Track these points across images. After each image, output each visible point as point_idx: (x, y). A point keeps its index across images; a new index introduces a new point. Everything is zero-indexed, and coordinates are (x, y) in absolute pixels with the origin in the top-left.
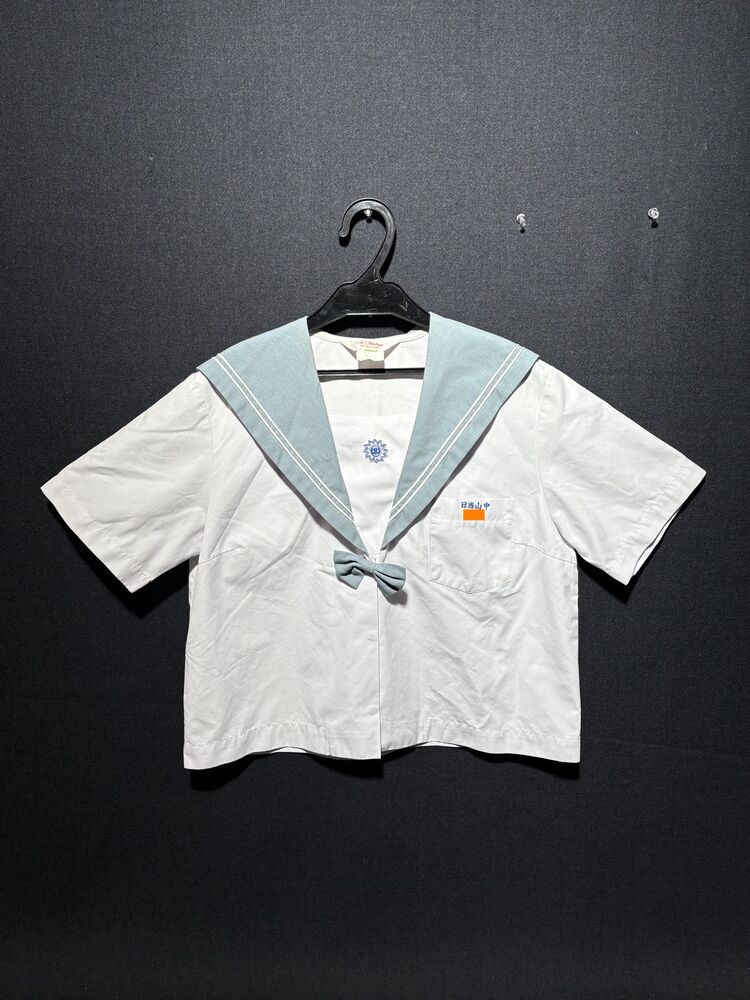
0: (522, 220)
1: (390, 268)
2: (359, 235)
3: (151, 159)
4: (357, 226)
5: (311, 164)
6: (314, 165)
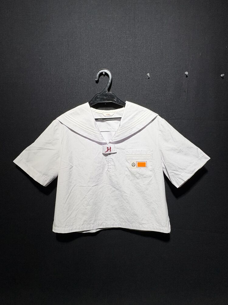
1: (111, 90)
2: (102, 80)
3: (40, 58)
4: (101, 77)
5: (87, 59)
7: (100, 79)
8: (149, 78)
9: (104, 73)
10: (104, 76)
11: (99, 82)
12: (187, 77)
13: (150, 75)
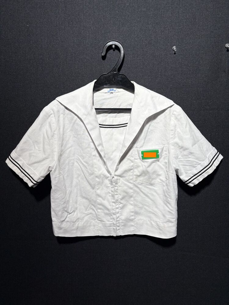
0: (175, 48)
1: (122, 68)
2: (110, 56)
3: (28, 26)
4: (109, 52)
5: (91, 27)
6: (92, 28)
7: (108, 55)
8: (175, 53)
9: (114, 46)
10: (114, 50)
11: (106, 59)
13: (177, 47)
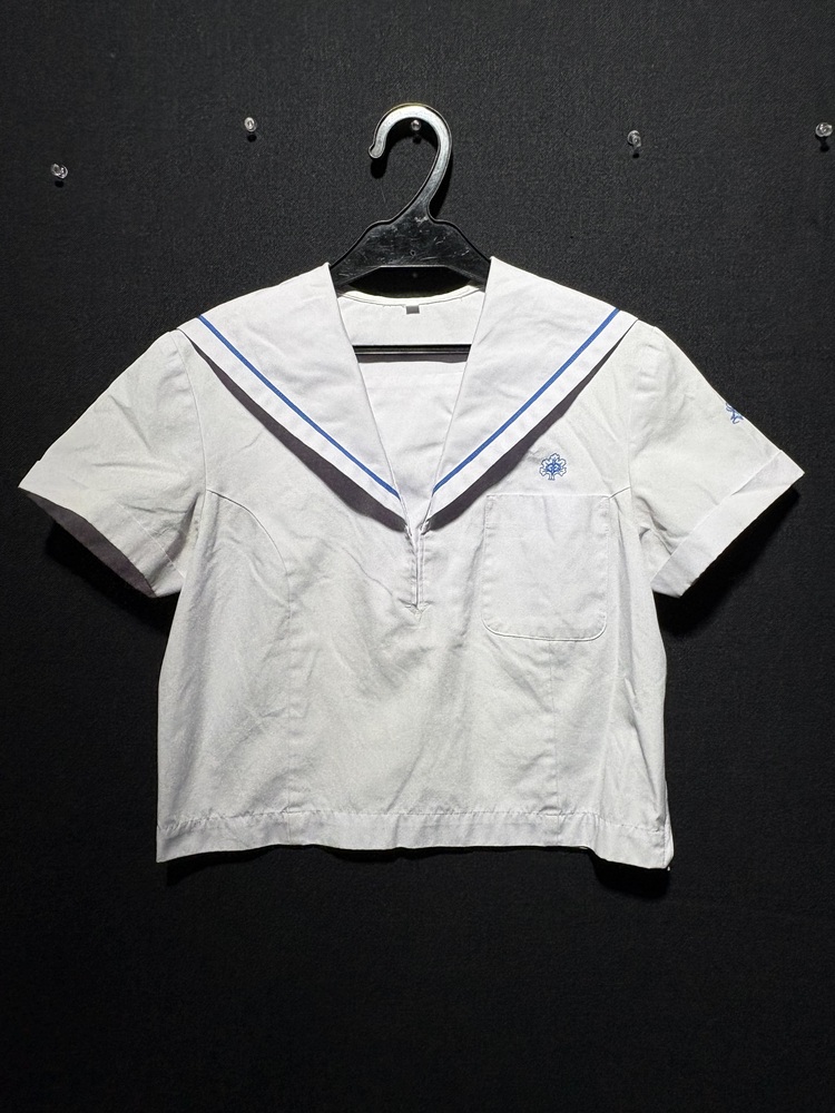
7: (392, 155)
8: (636, 156)
10: (417, 141)
11: (388, 172)
12: (825, 148)
